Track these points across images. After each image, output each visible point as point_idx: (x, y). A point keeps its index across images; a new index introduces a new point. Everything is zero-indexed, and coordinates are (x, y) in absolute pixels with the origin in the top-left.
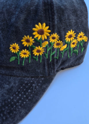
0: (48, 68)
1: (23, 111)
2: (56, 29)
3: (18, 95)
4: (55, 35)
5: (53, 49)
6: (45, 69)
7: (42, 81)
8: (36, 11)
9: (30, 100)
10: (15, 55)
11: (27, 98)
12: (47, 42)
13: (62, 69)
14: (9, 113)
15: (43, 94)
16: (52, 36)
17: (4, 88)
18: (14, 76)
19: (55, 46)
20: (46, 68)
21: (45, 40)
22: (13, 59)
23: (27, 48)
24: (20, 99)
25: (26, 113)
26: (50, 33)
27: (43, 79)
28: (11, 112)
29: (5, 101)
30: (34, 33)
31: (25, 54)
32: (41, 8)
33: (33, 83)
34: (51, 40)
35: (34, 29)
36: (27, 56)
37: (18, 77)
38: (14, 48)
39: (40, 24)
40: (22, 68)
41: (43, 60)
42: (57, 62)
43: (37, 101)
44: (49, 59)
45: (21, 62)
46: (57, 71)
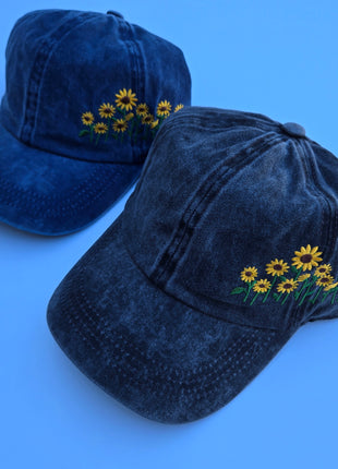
0: (292, 316)
1: (230, 390)
2: (332, 258)
3: (226, 358)
4: (327, 267)
5: (314, 286)
6: (284, 317)
7: (272, 338)
8: (310, 226)
9: (244, 371)
10: (245, 285)
11: (241, 366)
12: (309, 275)
13: (311, 321)
14: (207, 390)
15: (267, 363)
16: (322, 267)
17: (204, 340)
18: (225, 321)
19: (319, 283)
20: (288, 316)
21: (308, 271)
22: (239, 290)
23: (270, 278)
24: (229, 366)
25: (234, 395)
26: (320, 263)
27: (273, 334)
28: (211, 387)
29: (203, 364)
30: (294, 259)
31: (262, 286)
32: (320, 222)
33: (256, 339)
34: (317, 273)
35: (297, 252)
36: (263, 290)
37: (231, 323)
38: (248, 274)
39: (309, 246)
40: (244, 309)
41: (288, 302)
42: (310, 308)
43: (255, 375)
44: (298, 301)
45: (249, 300)
46: (302, 324)
